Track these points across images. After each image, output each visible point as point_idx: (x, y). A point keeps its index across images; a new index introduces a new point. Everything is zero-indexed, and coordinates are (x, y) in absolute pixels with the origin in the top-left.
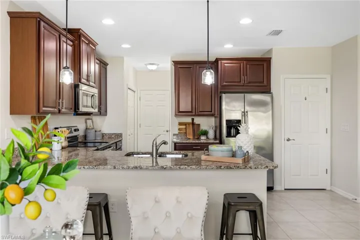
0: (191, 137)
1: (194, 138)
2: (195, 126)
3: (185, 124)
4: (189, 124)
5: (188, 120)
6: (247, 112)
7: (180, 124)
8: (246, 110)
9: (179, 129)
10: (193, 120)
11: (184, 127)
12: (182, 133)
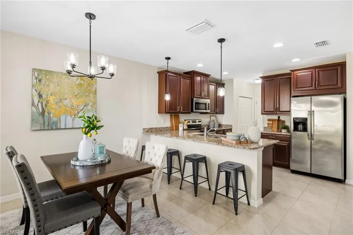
0: (276, 130)
1: (278, 131)
2: (280, 122)
3: (272, 120)
4: (275, 120)
5: (276, 117)
6: (313, 111)
7: (269, 120)
8: (312, 110)
9: (268, 124)
10: (279, 117)
11: (272, 122)
12: (270, 126)
